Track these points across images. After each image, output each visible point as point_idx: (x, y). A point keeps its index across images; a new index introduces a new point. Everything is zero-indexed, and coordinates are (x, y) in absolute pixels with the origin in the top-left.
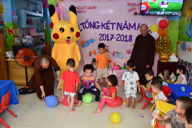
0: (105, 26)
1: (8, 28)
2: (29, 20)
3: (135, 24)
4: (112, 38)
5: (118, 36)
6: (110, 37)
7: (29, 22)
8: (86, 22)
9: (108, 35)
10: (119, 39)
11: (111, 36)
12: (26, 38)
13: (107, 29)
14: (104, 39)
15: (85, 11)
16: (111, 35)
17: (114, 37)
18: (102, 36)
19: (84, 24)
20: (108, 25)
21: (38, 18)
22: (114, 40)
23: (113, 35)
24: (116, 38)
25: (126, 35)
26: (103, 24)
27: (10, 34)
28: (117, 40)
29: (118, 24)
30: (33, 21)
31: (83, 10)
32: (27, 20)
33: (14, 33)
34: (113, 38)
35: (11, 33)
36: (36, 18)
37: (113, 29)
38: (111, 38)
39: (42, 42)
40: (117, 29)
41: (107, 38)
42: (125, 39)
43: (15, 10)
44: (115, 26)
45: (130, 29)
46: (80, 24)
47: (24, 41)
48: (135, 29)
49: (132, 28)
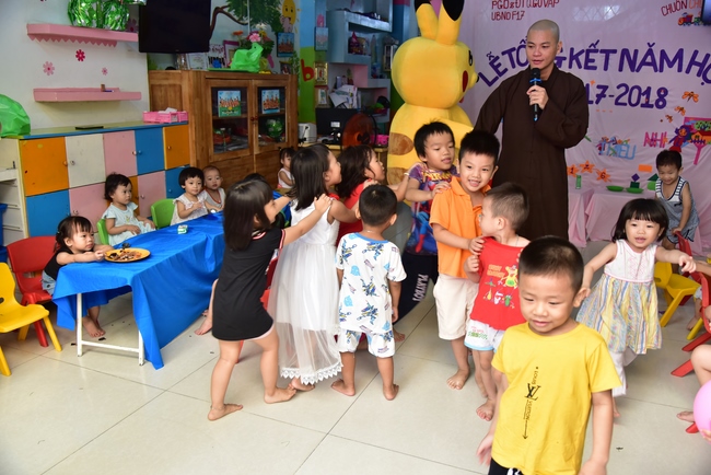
0: (582, 58)
1: (302, 61)
2: (354, 40)
3: (681, 51)
4: (600, 97)
5: (623, 90)
6: (594, 92)
7: (354, 46)
8: (520, 47)
10: (625, 99)
11: (599, 91)
12: (344, 93)
13: (587, 67)
15: (521, 13)
16: (599, 87)
17: (607, 93)
19: (514, 54)
20: (592, 56)
21: (377, 35)
22: (607, 102)
23: (605, 88)
24: (613, 96)
25: (649, 89)
26: (575, 53)
27: (306, 79)
28: (617, 103)
29: (625, 52)
30: (364, 43)
31: (515, 9)
32: (350, 41)
33: (316, 76)
34: (605, 96)
35: (308, 76)
36: (369, 36)
37: (606, 68)
38: (597, 95)
39: (381, 106)
40: (621, 69)
42: (643, 99)
43: (324, 14)
44: (615, 59)
45: (661, 70)
46: (503, 53)
47: (337, 100)
48: (680, 70)
49: (671, 65)
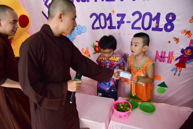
4: (120, 23)
5: (137, 16)
6: (115, 19)
9: (110, 14)
10: (139, 24)
11: (119, 19)
14: (103, 25)
16: (118, 15)
17: (125, 20)
18: (98, 18)
22: (126, 27)
23: (123, 16)
24: (130, 22)
25: (159, 15)
28: (133, 28)
34: (123, 22)
38: (118, 22)
41: (108, 22)
42: (154, 24)
